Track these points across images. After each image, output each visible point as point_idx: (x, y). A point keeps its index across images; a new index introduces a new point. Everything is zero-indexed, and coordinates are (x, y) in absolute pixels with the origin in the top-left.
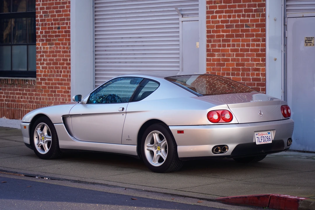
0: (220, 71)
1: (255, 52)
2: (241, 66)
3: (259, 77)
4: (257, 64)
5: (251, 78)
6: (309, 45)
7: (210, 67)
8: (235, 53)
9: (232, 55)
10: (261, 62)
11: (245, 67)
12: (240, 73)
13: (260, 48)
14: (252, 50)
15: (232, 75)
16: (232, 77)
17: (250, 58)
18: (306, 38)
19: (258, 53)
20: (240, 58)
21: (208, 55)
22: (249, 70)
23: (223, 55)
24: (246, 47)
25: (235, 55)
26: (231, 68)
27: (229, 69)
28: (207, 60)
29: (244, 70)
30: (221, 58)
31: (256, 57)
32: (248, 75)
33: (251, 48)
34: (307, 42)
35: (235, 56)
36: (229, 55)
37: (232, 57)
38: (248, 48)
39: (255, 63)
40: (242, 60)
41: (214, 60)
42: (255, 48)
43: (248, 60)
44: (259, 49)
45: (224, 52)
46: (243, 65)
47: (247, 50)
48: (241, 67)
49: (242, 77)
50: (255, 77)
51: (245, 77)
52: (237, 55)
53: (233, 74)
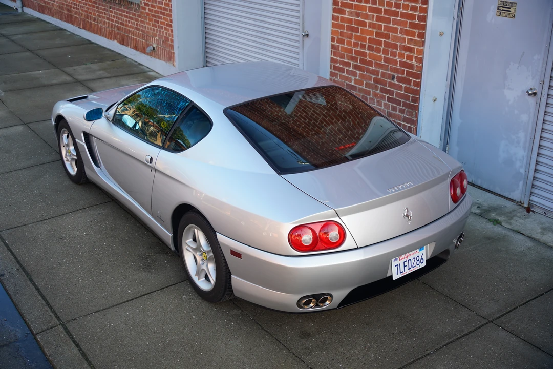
0: (351, 39)
1: (408, 20)
2: (383, 38)
3: (410, 62)
4: (410, 41)
5: (398, 60)
6: (505, 15)
7: (336, 29)
8: (375, 15)
9: (371, 18)
10: (417, 39)
11: (390, 41)
12: (382, 49)
13: (418, 14)
14: (403, 15)
15: (369, 50)
16: (368, 52)
17: (399, 28)
18: (500, 2)
19: (414, 21)
20: (383, 24)
21: (335, 10)
22: (396, 47)
23: (358, 15)
24: (393, 9)
25: (375, 18)
26: (368, 37)
27: (364, 39)
28: (334, 18)
29: (387, 45)
30: (353, 18)
31: (409, 27)
32: (394, 54)
33: (401, 10)
34: (502, 8)
35: (375, 20)
36: (367, 17)
37: (370, 20)
38: (398, 10)
39: (407, 37)
40: (386, 28)
41: (343, 20)
42: (409, 12)
43: (395, 30)
44: (416, 15)
45: (358, 10)
46: (387, 37)
47: (396, 14)
48: (383, 40)
49: (383, 56)
50: (405, 60)
51: (389, 57)
52: (378, 19)
53: (370, 48)
